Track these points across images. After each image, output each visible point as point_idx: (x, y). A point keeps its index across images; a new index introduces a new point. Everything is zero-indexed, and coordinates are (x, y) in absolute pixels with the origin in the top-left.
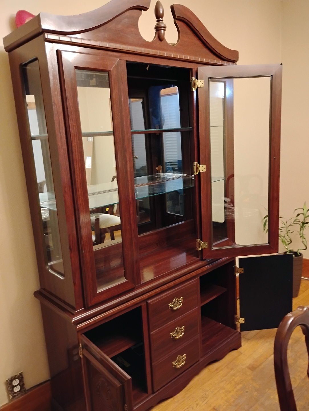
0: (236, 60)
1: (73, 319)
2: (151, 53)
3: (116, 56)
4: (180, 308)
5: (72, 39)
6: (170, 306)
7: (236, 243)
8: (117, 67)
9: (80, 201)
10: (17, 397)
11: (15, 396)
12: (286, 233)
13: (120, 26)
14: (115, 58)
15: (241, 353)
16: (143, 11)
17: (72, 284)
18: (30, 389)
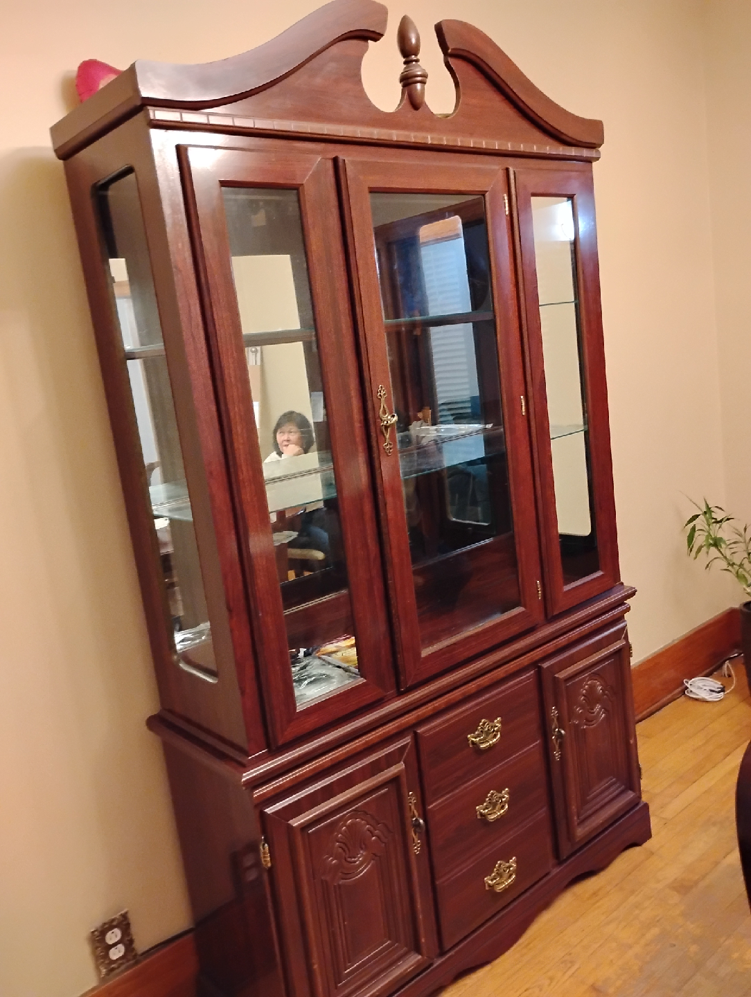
0: (600, 143)
1: (244, 775)
2: (395, 139)
3: (313, 153)
4: (495, 745)
5: (210, 118)
6: (472, 741)
7: (622, 583)
8: (316, 176)
9: (247, 495)
10: (117, 971)
11: (113, 969)
12: (747, 556)
13: (318, 81)
14: (311, 156)
15: (652, 853)
16: (369, 41)
17: (238, 693)
18: (148, 951)
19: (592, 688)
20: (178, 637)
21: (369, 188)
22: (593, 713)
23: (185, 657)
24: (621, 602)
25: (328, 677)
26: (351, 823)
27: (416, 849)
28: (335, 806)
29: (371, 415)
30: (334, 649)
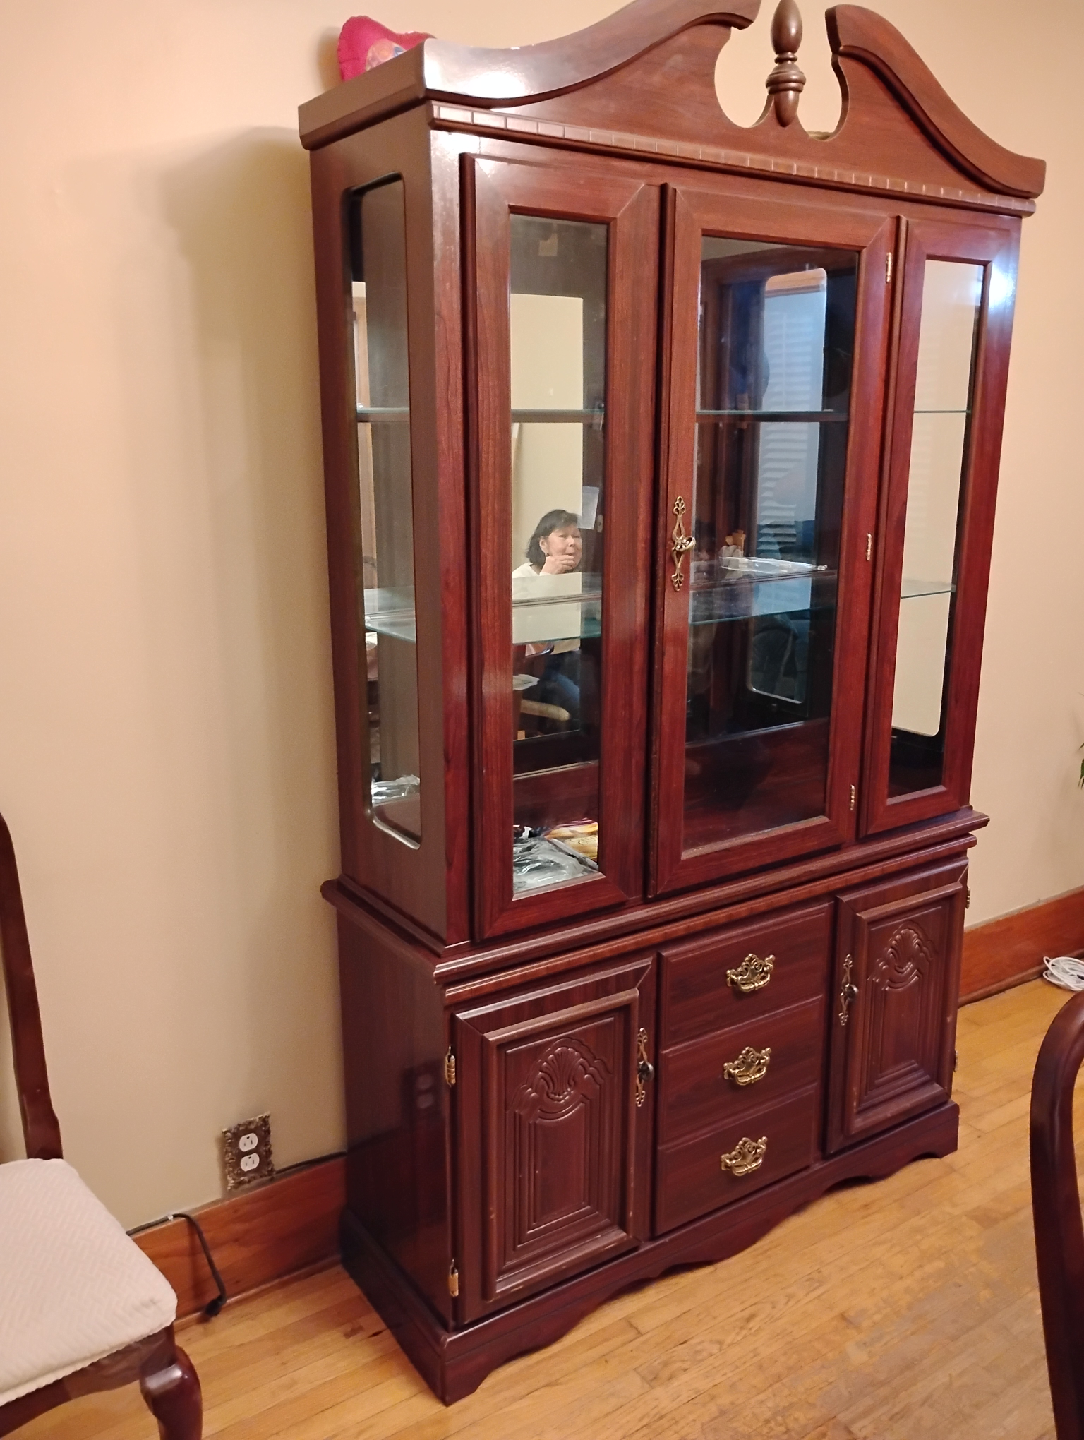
0: (1035, 192)
1: (437, 966)
2: (748, 165)
3: (635, 175)
5: (509, 121)
6: (732, 980)
7: (971, 807)
8: (635, 209)
9: (488, 617)
10: (247, 1186)
11: (242, 1183)
13: (656, 79)
14: (633, 180)
15: (954, 1170)
16: (733, 29)
17: (443, 865)
18: (285, 1170)
19: (906, 939)
20: (375, 788)
21: (703, 230)
22: (902, 972)
23: (381, 813)
24: (964, 833)
25: (558, 866)
26: (561, 1053)
27: (639, 1099)
28: (544, 1026)
29: (661, 534)
30: (570, 834)
